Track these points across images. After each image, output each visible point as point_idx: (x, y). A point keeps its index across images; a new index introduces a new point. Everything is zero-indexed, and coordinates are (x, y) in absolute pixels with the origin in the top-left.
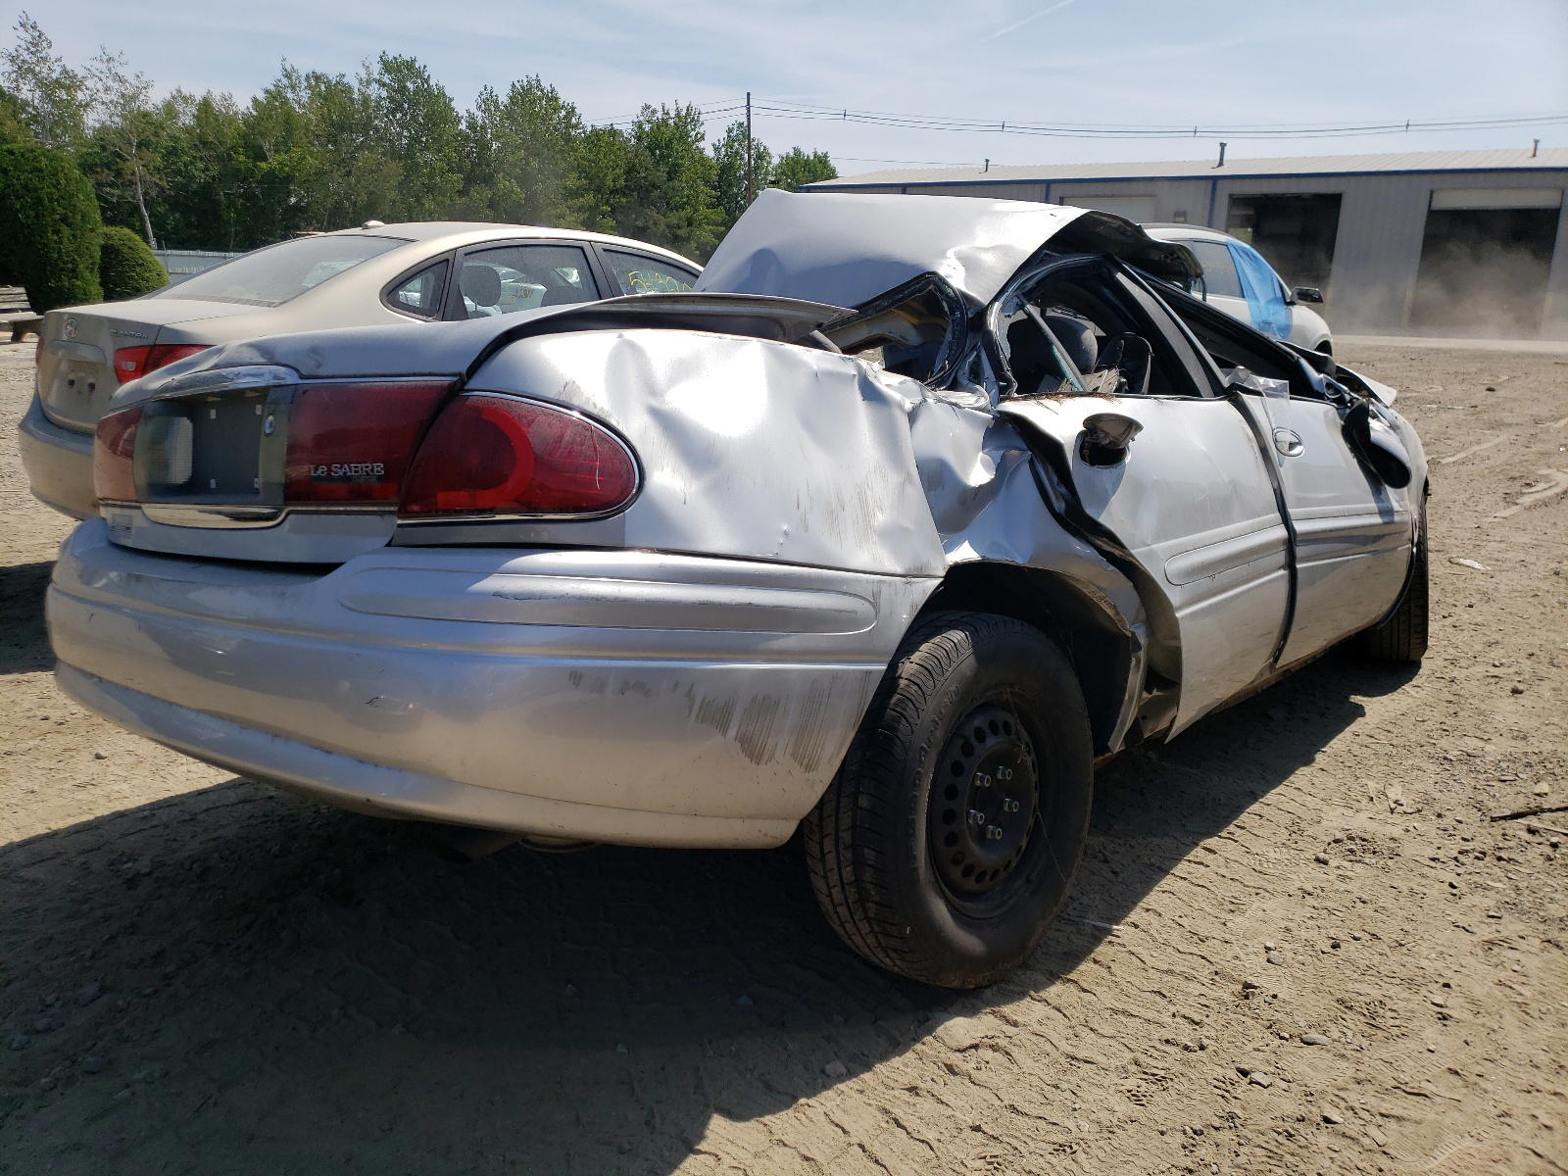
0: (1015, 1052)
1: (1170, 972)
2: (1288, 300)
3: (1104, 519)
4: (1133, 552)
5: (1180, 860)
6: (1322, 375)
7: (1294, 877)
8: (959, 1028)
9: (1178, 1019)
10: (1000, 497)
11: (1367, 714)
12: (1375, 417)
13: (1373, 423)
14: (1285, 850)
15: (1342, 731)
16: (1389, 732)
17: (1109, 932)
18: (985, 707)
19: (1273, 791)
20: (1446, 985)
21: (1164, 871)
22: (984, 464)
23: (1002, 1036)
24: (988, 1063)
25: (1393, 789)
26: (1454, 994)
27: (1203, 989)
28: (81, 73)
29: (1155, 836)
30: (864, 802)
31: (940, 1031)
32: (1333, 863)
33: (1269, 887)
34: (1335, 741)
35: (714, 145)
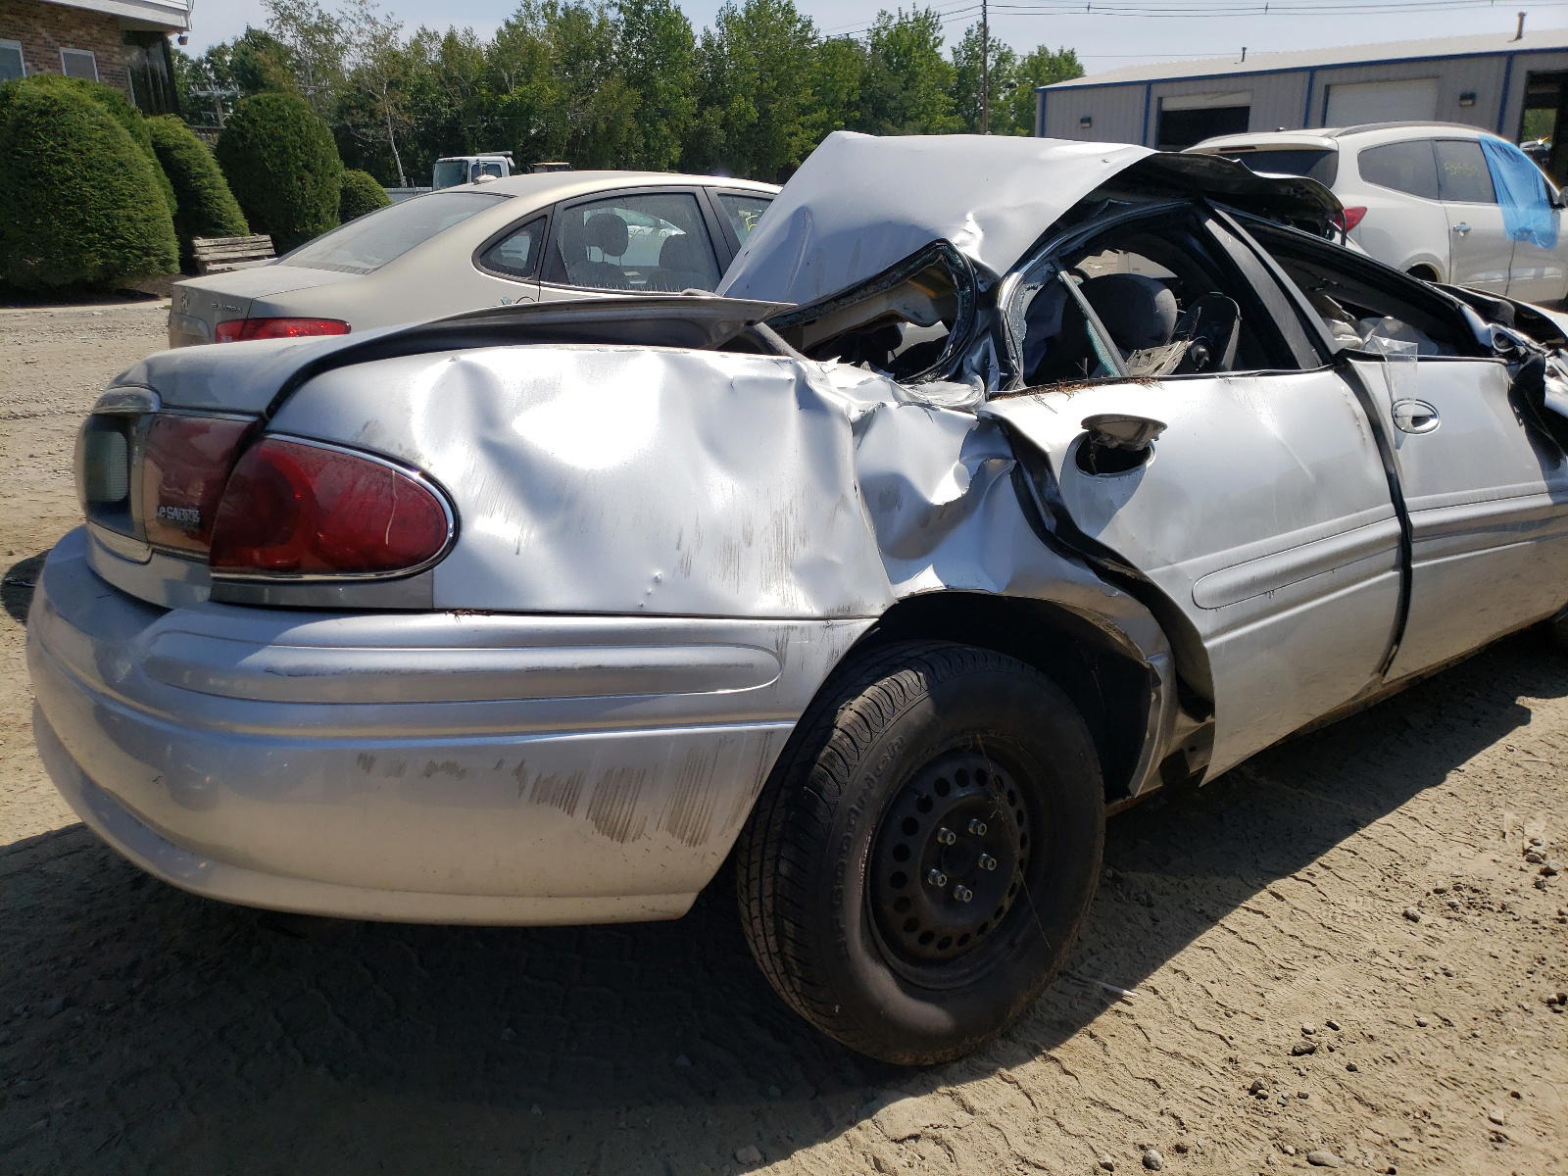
0: (959, 1147)
1: (1175, 1055)
2: (1556, 203)
3: (1104, 538)
4: (1146, 573)
5: (1236, 907)
6: (1490, 325)
7: (1369, 936)
8: (907, 1112)
9: (1166, 1119)
10: (977, 516)
11: (1532, 723)
12: (1554, 374)
13: (1551, 383)
14: (1370, 899)
15: (1493, 742)
16: (1554, 747)
17: (1119, 997)
18: (953, 753)
19: (1381, 820)
20: (1516, 1095)
21: (1212, 920)
22: (958, 476)
23: (951, 1125)
24: (923, 1158)
25: (1534, 823)
26: (1521, 1107)
27: (1207, 1080)
28: (336, 16)
29: (1218, 875)
30: (784, 868)
31: (882, 1114)
32: (1425, 919)
33: (1334, 948)
34: (1479, 756)
35: (953, 49)
